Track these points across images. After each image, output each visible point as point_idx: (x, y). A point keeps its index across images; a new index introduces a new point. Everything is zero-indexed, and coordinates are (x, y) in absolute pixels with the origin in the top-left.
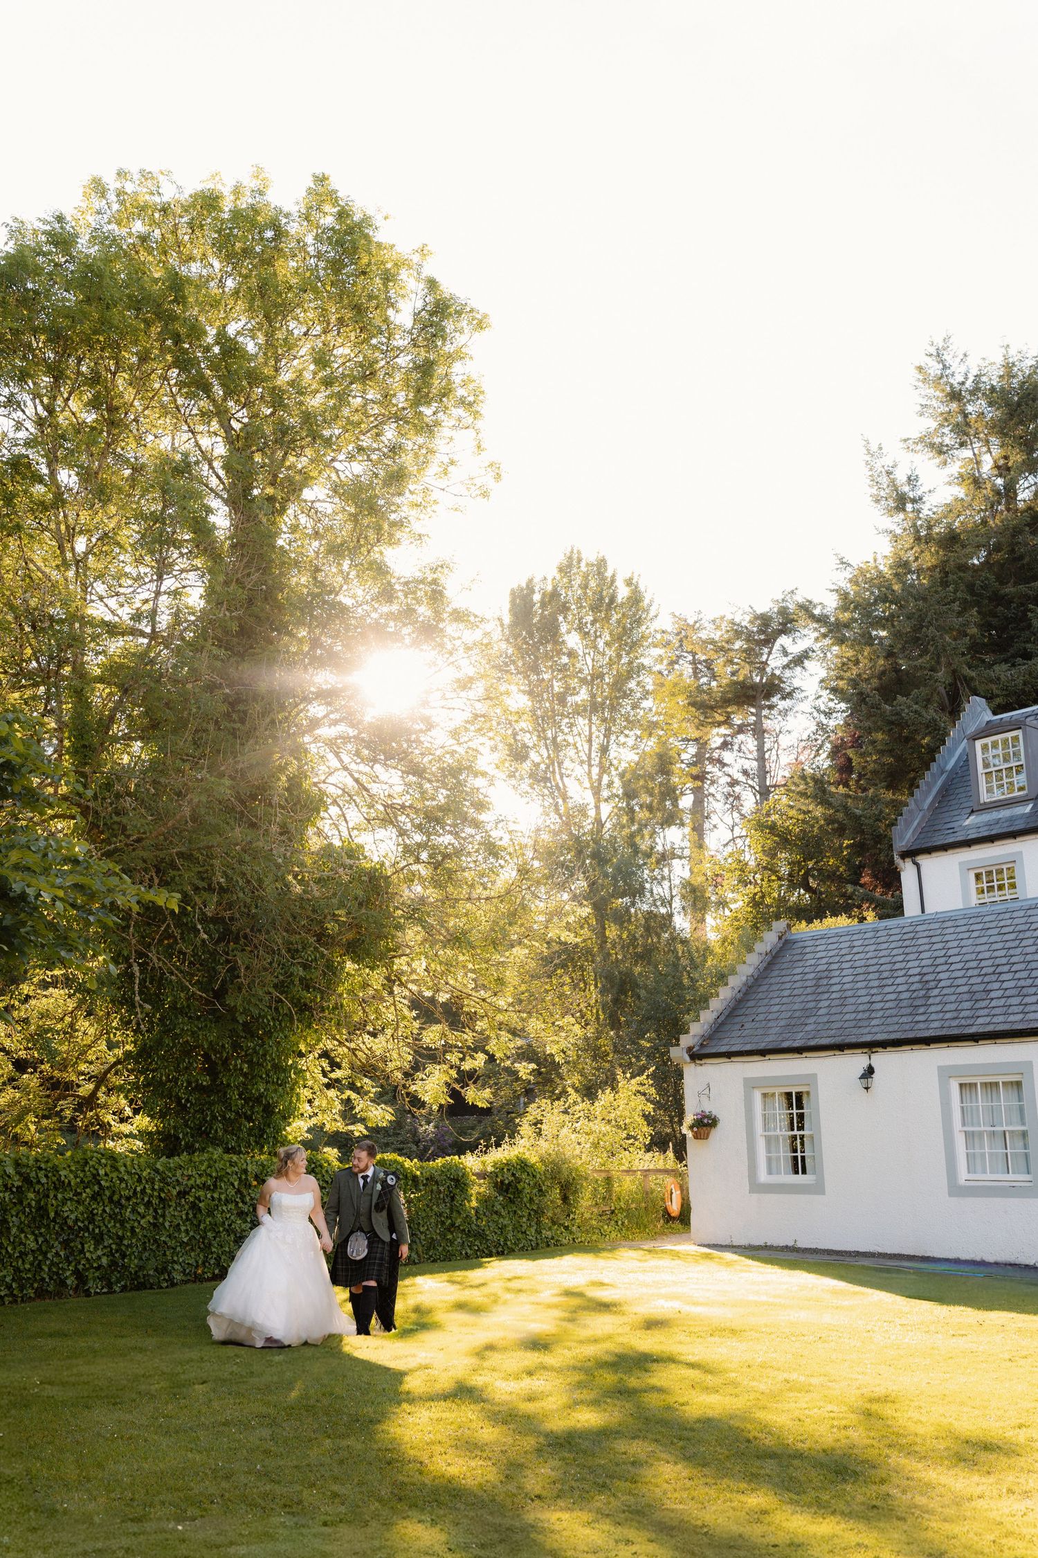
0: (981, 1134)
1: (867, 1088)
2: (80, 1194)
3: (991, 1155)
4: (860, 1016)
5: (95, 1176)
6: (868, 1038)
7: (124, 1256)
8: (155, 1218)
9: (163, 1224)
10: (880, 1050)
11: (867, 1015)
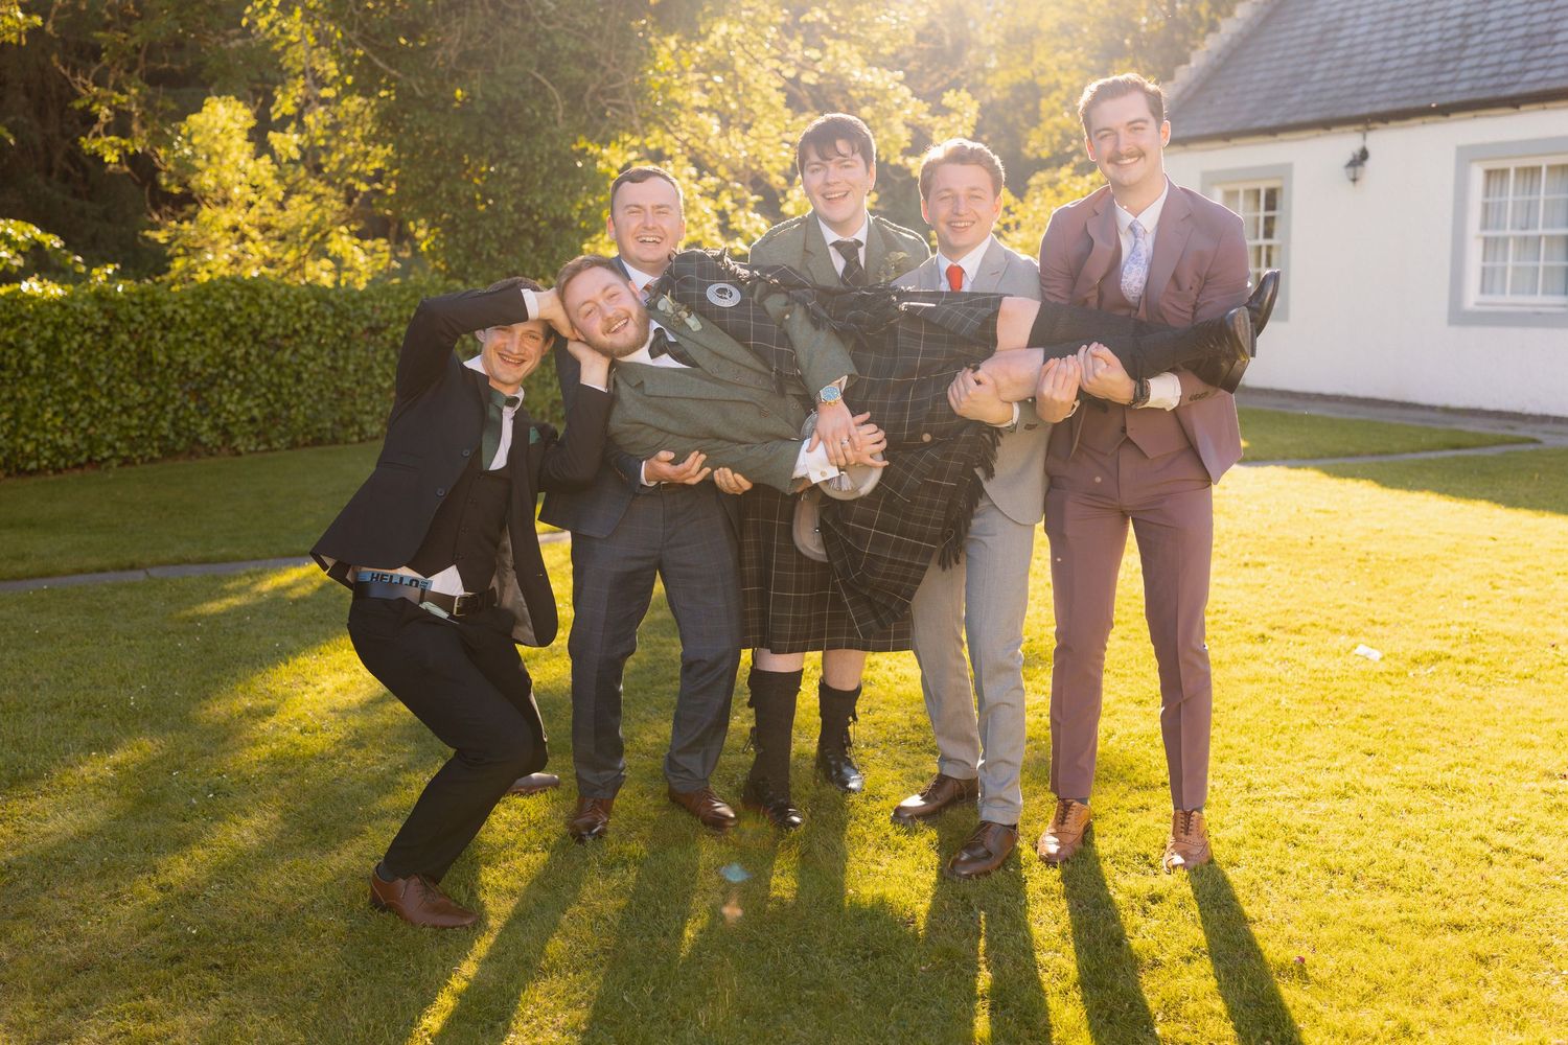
0: (1506, 240)
1: (1354, 180)
2: (202, 334)
3: (1516, 269)
4: (1364, 80)
5: (220, 311)
6: (1365, 110)
7: (287, 407)
8: (334, 360)
9: (345, 368)
10: (1379, 125)
11: (1374, 77)
